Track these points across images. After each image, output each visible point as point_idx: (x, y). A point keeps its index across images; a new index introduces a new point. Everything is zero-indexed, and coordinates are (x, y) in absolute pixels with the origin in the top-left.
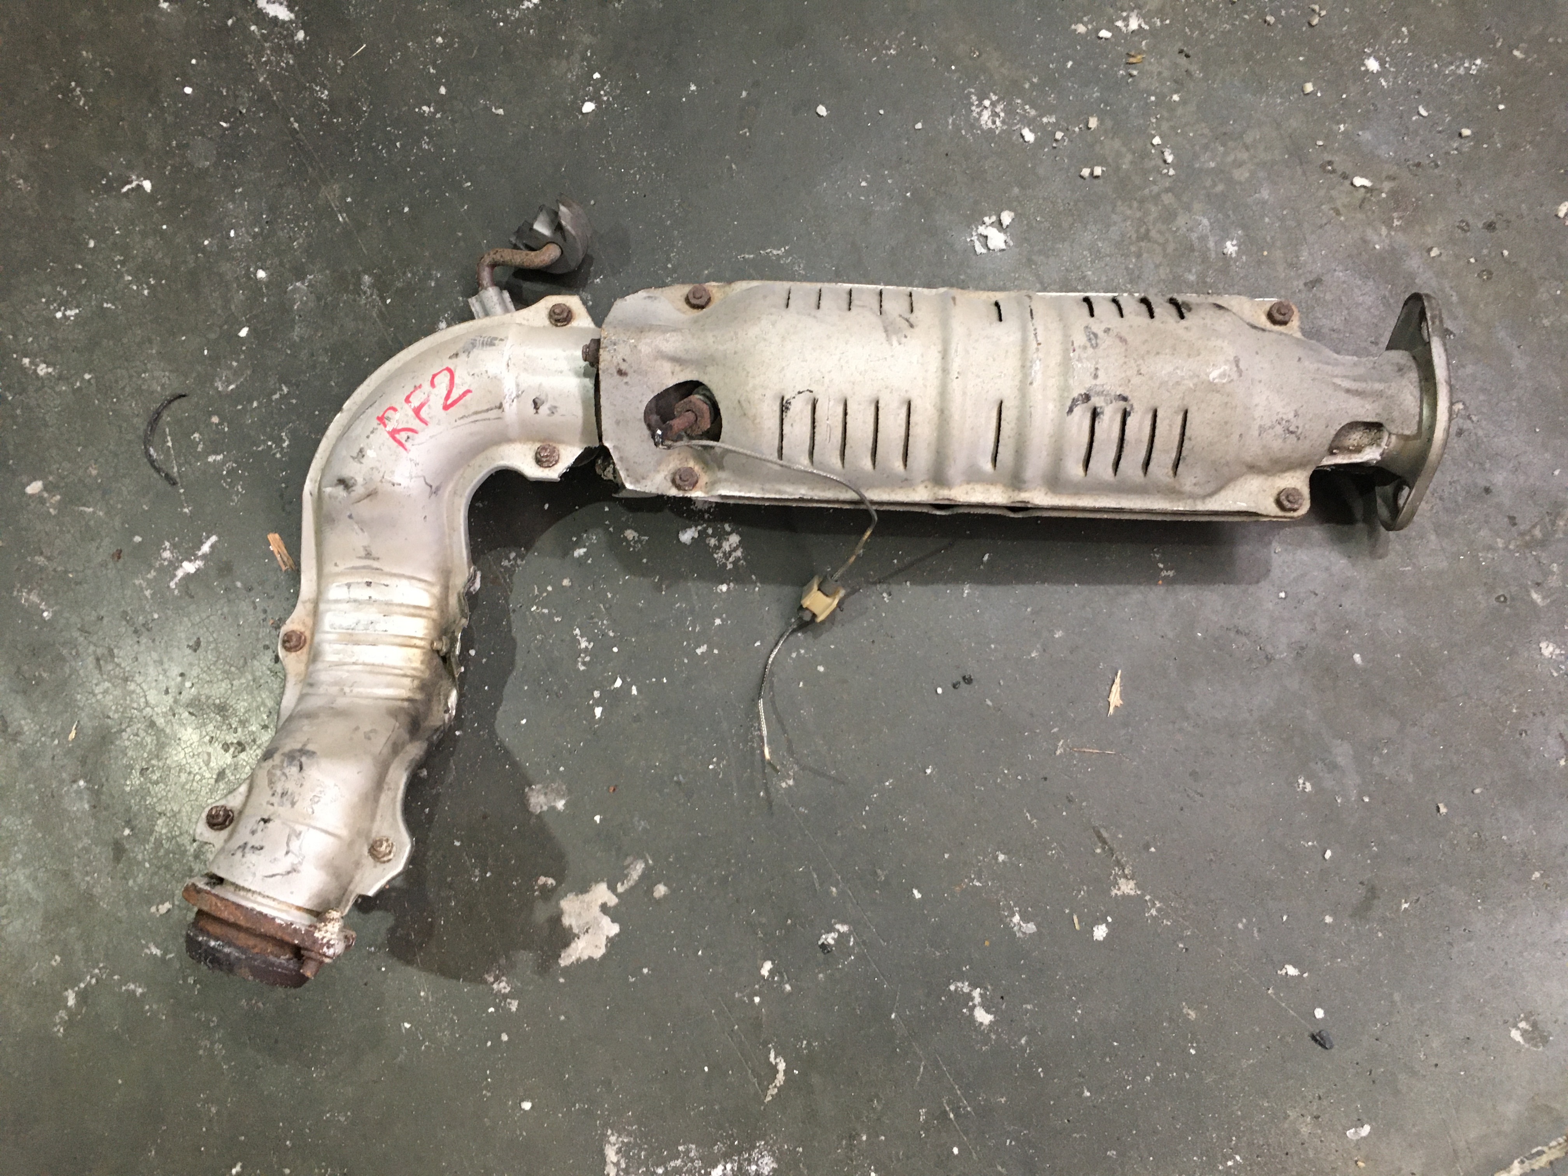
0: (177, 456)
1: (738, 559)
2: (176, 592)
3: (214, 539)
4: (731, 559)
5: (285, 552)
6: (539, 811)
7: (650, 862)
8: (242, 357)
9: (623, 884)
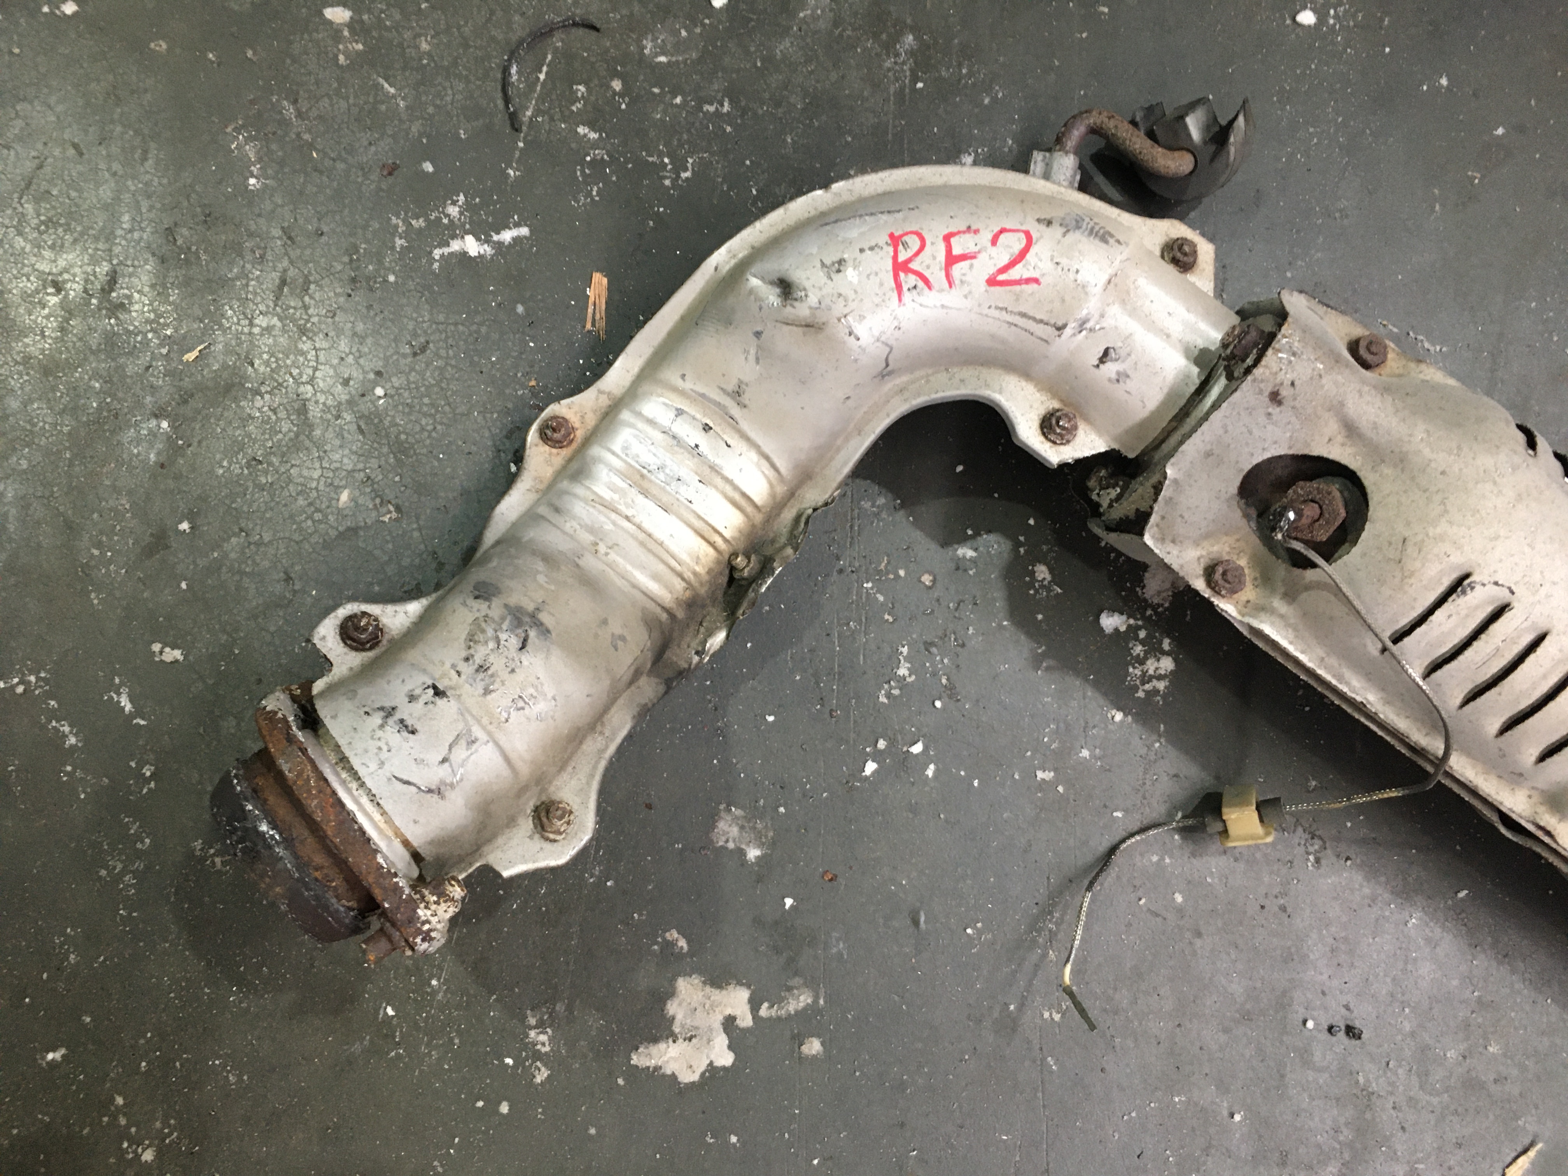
0: (541, 99)
1: (1156, 692)
2: (436, 265)
3: (524, 231)
4: (1147, 687)
5: (604, 307)
6: (721, 843)
7: (822, 1002)
8: (698, 30)
9: (771, 1007)
